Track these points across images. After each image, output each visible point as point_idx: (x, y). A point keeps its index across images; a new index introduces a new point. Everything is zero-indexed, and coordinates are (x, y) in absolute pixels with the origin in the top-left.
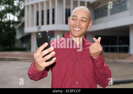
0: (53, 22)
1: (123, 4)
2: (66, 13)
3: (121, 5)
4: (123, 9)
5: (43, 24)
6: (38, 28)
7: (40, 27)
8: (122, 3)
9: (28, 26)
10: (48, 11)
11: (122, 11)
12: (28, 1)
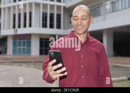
0: (30, 26)
1: (97, 10)
2: (43, 16)
3: (95, 10)
4: (97, 15)
5: (19, 27)
6: (15, 31)
7: (17, 30)
8: (96, 8)
9: (4, 29)
10: (25, 14)
11: (96, 16)
12: (4, 4)
